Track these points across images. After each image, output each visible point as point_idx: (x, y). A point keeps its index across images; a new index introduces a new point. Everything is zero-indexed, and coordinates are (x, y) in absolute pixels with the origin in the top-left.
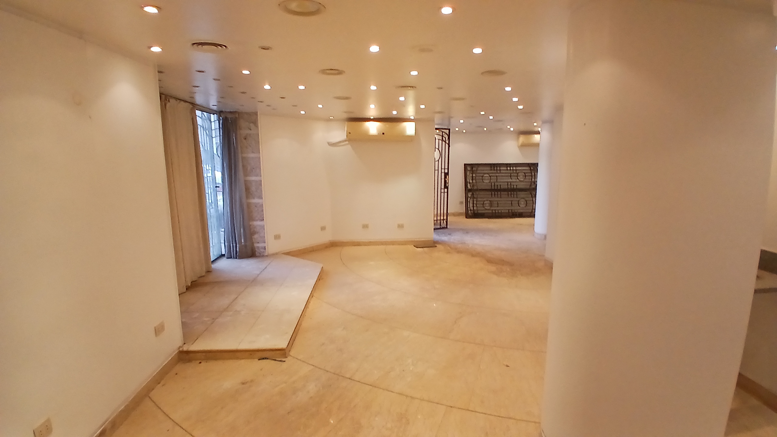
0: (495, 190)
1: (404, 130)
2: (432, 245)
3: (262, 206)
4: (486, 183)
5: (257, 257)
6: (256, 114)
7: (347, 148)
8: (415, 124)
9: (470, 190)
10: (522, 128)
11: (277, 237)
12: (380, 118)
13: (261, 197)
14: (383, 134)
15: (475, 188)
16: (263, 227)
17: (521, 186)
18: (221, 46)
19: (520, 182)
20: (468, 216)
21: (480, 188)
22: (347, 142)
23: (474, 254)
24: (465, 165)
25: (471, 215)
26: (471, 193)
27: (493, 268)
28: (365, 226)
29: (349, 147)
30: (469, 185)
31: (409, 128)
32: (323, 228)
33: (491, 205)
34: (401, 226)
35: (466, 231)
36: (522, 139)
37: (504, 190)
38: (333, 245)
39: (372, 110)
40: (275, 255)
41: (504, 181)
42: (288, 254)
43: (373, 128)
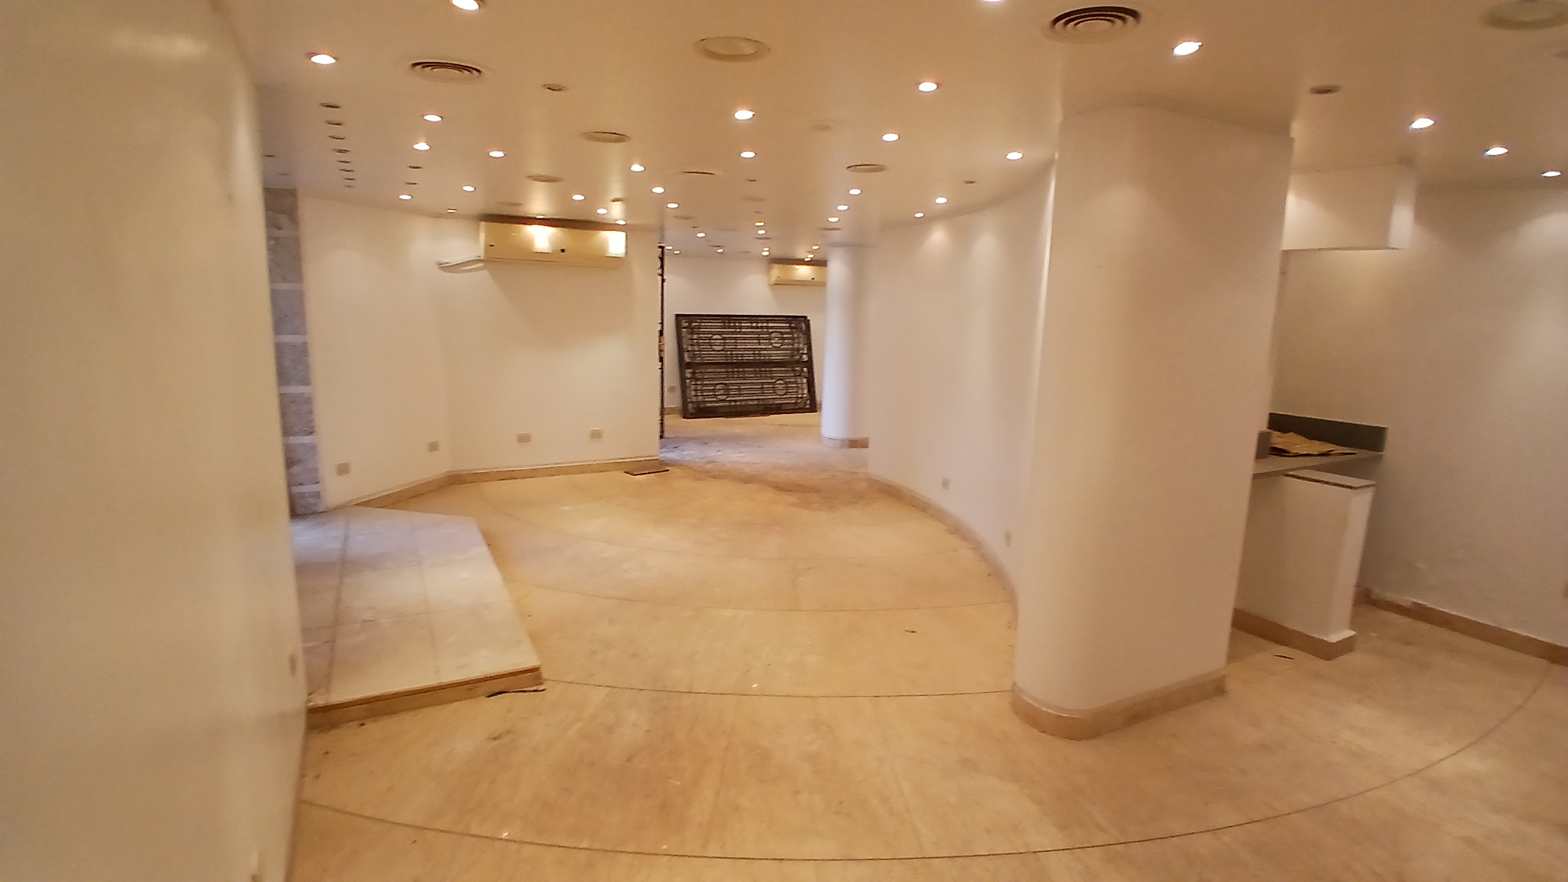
0: (734, 365)
1: (604, 246)
2: (659, 467)
3: (309, 400)
4: (716, 350)
5: (299, 515)
6: (292, 193)
7: (483, 276)
8: (627, 236)
9: (689, 365)
10: (778, 253)
11: (343, 469)
12: (554, 219)
13: (306, 381)
14: (563, 251)
15: (698, 360)
16: (313, 448)
17: (777, 356)
18: (471, 70)
19: (775, 349)
20: (686, 415)
21: (707, 360)
22: (480, 265)
23: (747, 479)
24: (677, 316)
25: (694, 412)
26: (691, 370)
27: (792, 498)
28: (524, 439)
29: (485, 273)
30: (686, 355)
31: (615, 243)
32: (433, 447)
33: (727, 390)
34: (596, 435)
35: (704, 441)
36: (776, 271)
37: (749, 364)
38: (455, 481)
39: (539, 203)
40: (340, 509)
41: (747, 346)
42: (367, 504)
43: (542, 238)
